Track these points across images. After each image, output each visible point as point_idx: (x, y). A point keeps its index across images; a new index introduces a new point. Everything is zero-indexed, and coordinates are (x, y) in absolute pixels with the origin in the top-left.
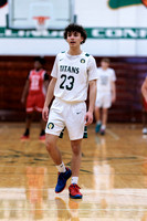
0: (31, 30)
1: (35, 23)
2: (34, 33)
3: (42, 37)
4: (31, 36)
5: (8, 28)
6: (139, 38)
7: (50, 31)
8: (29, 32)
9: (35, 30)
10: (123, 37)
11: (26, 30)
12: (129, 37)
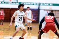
0: (8, 2)
1: (9, 1)
2: (9, 3)
3: (10, 4)
4: (8, 4)
5: (3, 2)
6: (31, 5)
7: (12, 3)
8: (8, 3)
9: (9, 2)
10: (28, 4)
11: (7, 2)
12: (29, 4)
